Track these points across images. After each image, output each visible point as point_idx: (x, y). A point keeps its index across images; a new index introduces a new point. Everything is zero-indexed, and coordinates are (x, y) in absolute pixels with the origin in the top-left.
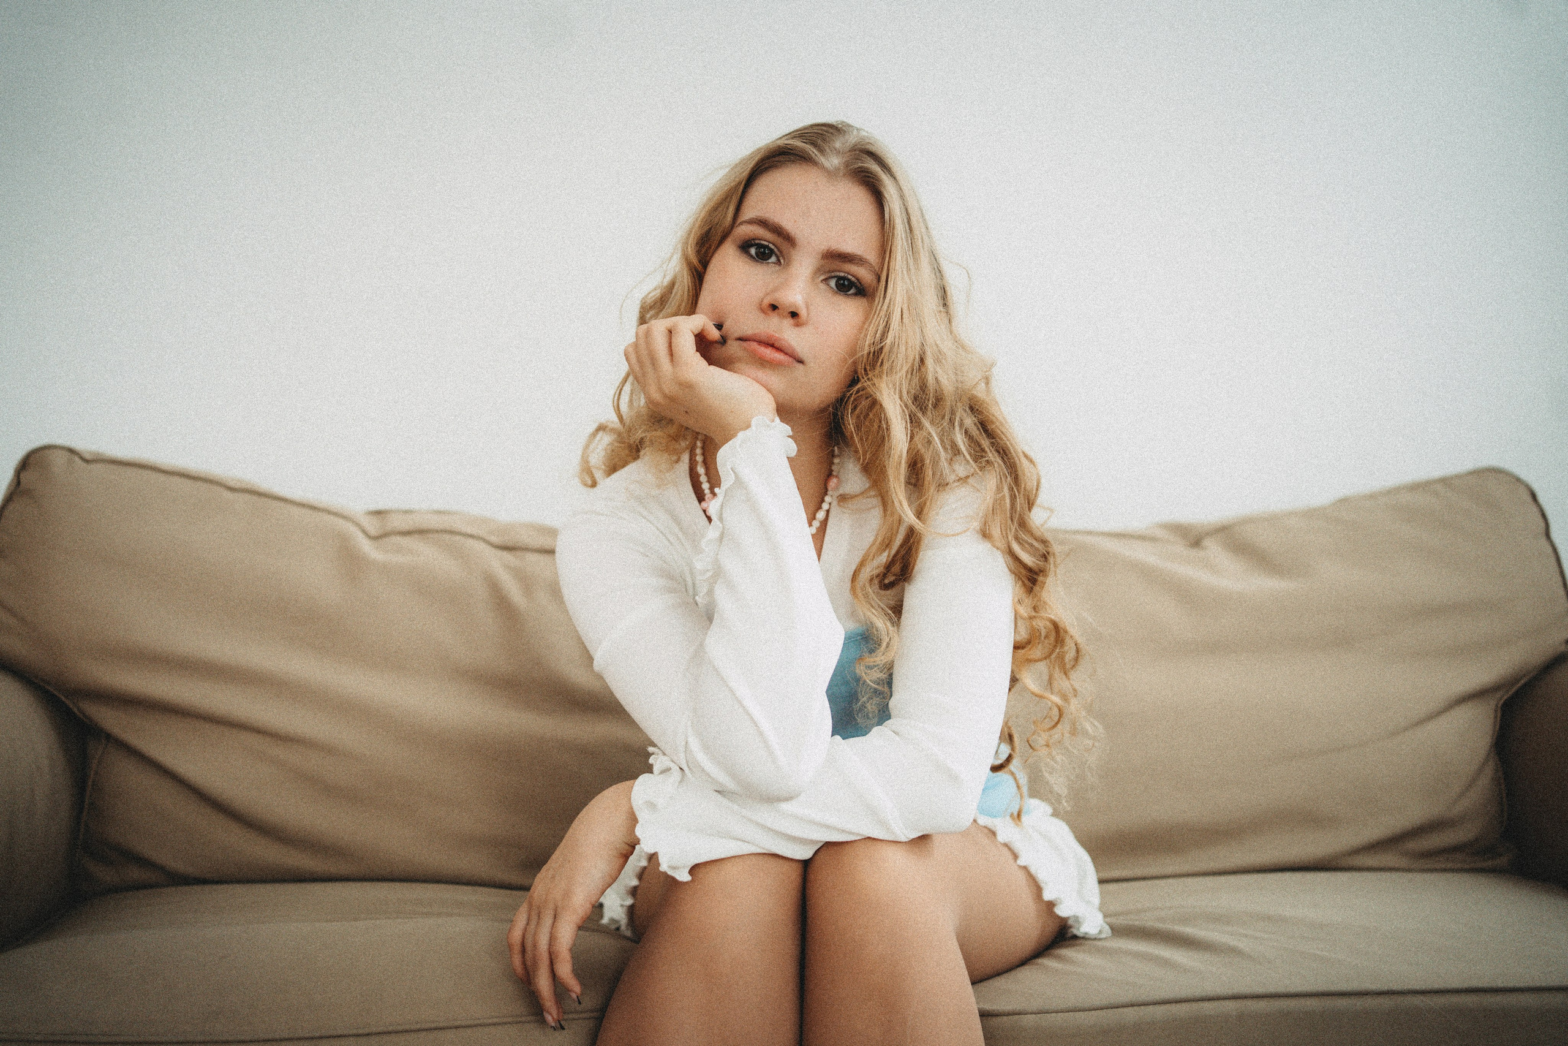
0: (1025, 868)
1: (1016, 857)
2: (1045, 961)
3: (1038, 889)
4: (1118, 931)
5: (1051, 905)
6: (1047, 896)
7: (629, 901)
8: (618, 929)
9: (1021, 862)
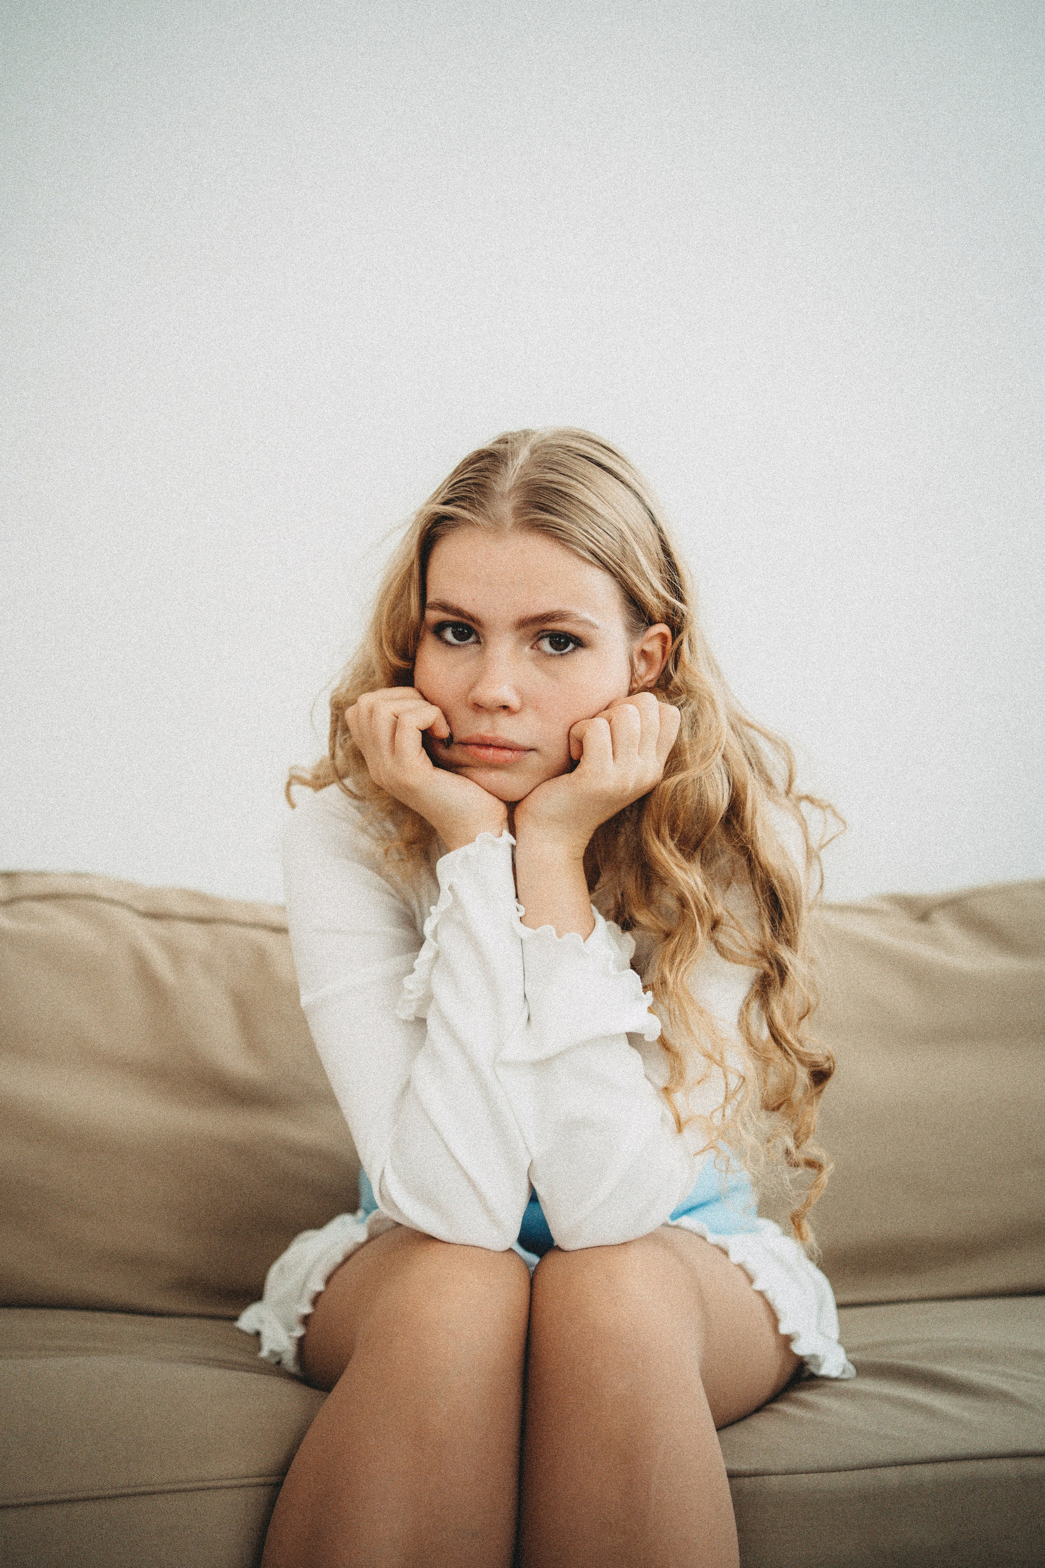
0: (761, 1294)
1: (751, 1280)
2: (784, 1407)
3: (775, 1320)
4: (864, 1370)
5: (788, 1340)
6: (784, 1329)
7: (299, 1332)
8: (279, 1363)
9: (758, 1286)
